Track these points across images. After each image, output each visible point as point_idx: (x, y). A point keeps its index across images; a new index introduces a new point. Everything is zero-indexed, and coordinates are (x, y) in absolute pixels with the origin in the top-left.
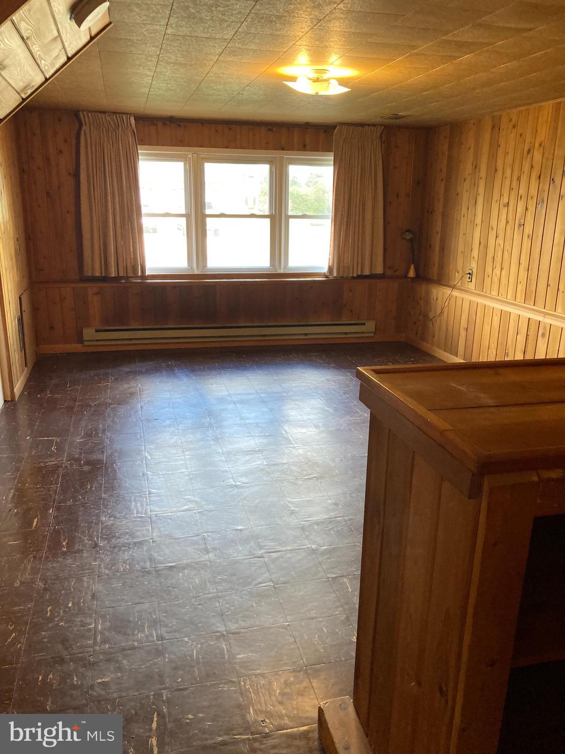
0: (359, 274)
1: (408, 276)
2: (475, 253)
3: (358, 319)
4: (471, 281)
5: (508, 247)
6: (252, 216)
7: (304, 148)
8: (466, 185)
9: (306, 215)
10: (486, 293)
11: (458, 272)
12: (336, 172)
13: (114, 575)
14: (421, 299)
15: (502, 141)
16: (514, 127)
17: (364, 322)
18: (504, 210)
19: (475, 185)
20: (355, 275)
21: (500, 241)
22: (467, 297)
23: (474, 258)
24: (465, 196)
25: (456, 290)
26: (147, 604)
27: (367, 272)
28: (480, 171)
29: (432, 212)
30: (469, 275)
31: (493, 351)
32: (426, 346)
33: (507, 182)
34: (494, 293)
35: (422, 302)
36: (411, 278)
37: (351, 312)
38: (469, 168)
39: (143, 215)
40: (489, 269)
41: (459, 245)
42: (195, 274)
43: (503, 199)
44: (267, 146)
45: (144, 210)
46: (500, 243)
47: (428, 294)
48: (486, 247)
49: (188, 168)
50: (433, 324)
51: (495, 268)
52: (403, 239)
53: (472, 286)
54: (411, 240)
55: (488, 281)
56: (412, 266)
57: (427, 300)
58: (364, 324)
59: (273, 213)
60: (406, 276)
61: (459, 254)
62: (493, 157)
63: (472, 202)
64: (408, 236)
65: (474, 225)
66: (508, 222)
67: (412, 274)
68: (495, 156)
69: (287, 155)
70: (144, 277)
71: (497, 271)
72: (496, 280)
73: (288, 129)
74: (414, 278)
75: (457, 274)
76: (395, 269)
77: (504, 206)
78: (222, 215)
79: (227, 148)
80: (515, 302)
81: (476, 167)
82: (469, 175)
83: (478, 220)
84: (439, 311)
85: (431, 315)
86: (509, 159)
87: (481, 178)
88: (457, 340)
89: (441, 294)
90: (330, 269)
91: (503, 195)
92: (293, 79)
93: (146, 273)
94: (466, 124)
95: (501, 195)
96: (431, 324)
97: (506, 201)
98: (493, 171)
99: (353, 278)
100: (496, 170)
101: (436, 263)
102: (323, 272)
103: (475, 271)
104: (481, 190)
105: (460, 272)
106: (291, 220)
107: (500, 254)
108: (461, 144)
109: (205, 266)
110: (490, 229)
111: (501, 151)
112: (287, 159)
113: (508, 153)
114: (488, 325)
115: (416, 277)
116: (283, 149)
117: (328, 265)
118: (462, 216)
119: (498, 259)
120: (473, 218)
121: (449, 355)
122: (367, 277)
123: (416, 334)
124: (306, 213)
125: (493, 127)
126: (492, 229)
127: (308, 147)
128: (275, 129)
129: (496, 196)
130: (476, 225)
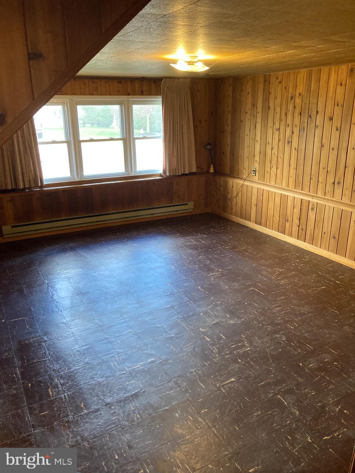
0: (182, 173)
1: (210, 172)
2: (257, 158)
3: (183, 201)
4: (255, 175)
5: (281, 155)
6: (112, 139)
7: (142, 93)
8: (248, 116)
9: (146, 137)
10: (266, 182)
11: (245, 170)
12: (164, 108)
13: (132, 425)
14: (221, 186)
15: (272, 91)
16: (280, 82)
17: (187, 203)
18: (277, 133)
19: (255, 116)
20: (180, 174)
21: (275, 151)
22: (255, 186)
23: (256, 161)
24: (247, 123)
25: (246, 181)
26: (168, 443)
27: (187, 172)
28: (257, 108)
29: (223, 132)
30: (253, 172)
31: (277, 218)
32: (226, 215)
33: (278, 116)
34: (273, 183)
35: (221, 188)
36: (212, 173)
37: (179, 197)
38: (249, 106)
39: (38, 144)
40: (268, 168)
41: (245, 152)
42: (76, 181)
43: (275, 126)
44: (119, 93)
45: (39, 140)
46: (275, 152)
47: (226, 183)
48: (265, 155)
49: (66, 109)
50: (231, 202)
51: (272, 167)
52: (206, 149)
53: (256, 178)
54: (210, 149)
55: (267, 175)
56: (212, 165)
57: (226, 187)
58: (187, 204)
59: (124, 137)
60: (208, 172)
61: (245, 158)
62: (266, 100)
63: (252, 127)
64: (209, 147)
65: (255, 140)
66: (280, 140)
67: (212, 170)
68: (267, 100)
69: (132, 98)
70: (42, 186)
71: (274, 169)
72: (273, 174)
73: (131, 81)
74: (214, 173)
75: (244, 171)
76: (201, 168)
77: (277, 130)
78: (92, 140)
79: (92, 95)
80: (288, 188)
81: (254, 105)
82: (249, 110)
83: (258, 138)
84: (235, 194)
85: (229, 196)
86: (278, 101)
87: (258, 113)
88: (250, 212)
89: (235, 184)
90: (165, 171)
91: (275, 123)
92: (175, 62)
93: (43, 183)
94: (245, 79)
95: (274, 124)
96: (230, 202)
97: (277, 127)
98: (266, 108)
99: (179, 176)
100: (269, 108)
101: (228, 164)
102: (160, 173)
103: (257, 170)
104: (259, 120)
105: (247, 169)
106: (136, 141)
107: (275, 159)
108: (242, 90)
109: (82, 175)
110: (267, 144)
111: (272, 97)
112: (132, 101)
113: (277, 98)
114: (272, 203)
115: (215, 172)
116: (129, 95)
117: (163, 169)
118: (246, 135)
119: (274, 162)
120: (254, 137)
121: (244, 221)
122: (187, 175)
123: (219, 207)
124: (145, 136)
125: (265, 81)
126: (269, 144)
127: (145, 93)
128: (122, 82)
129: (270, 124)
130: (257, 141)
